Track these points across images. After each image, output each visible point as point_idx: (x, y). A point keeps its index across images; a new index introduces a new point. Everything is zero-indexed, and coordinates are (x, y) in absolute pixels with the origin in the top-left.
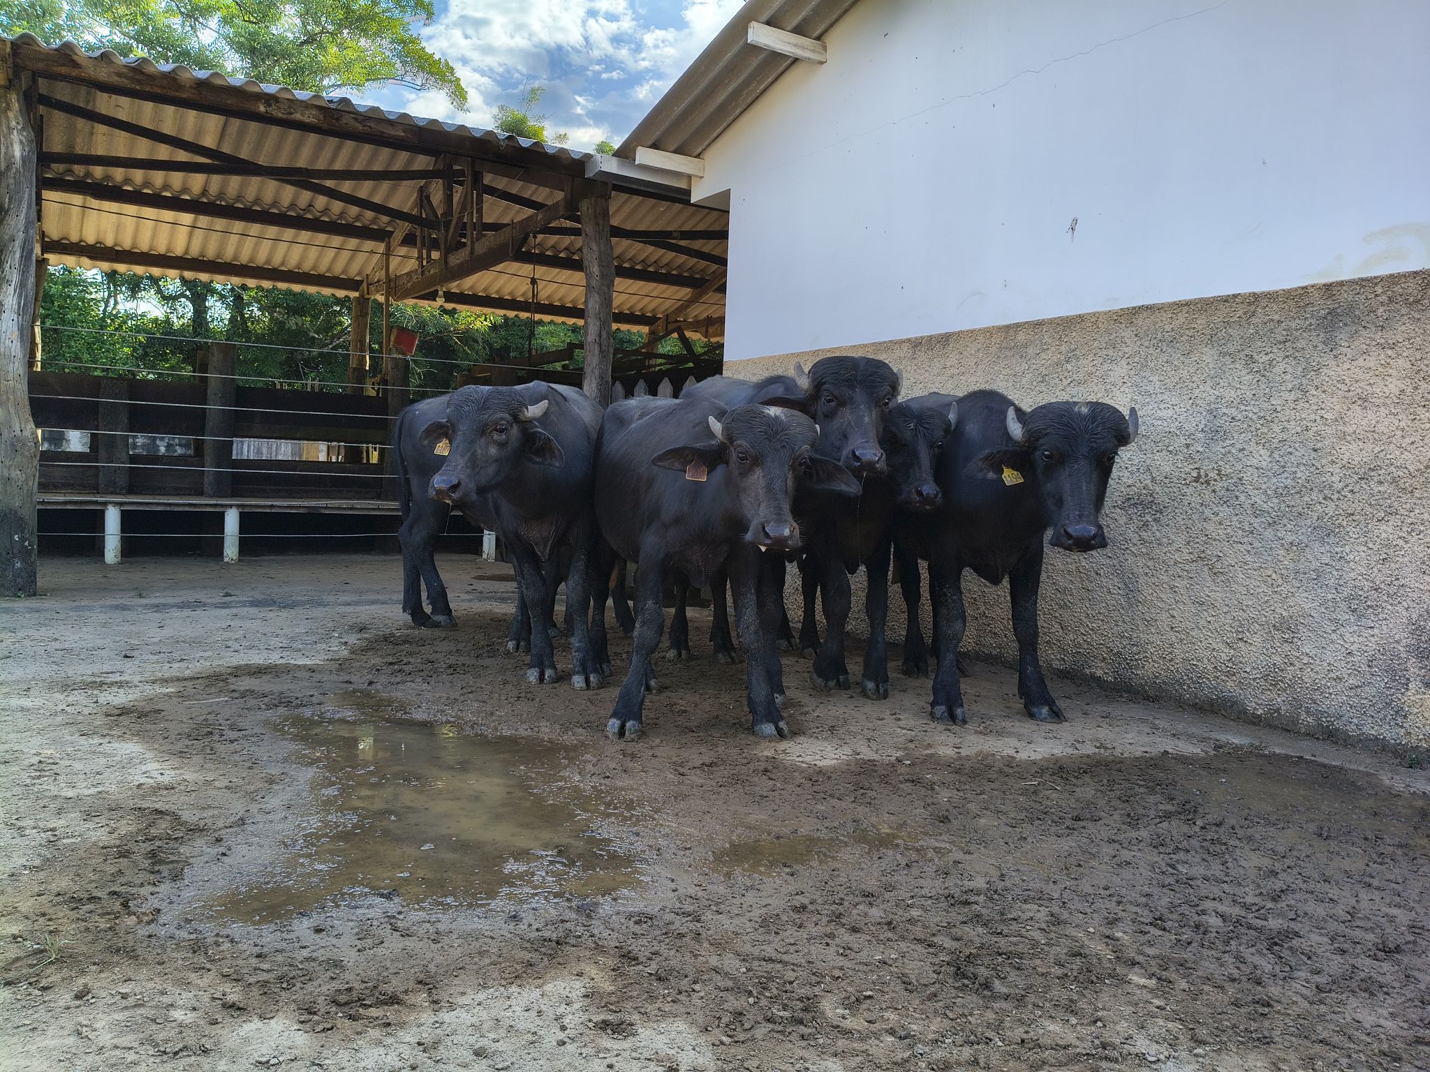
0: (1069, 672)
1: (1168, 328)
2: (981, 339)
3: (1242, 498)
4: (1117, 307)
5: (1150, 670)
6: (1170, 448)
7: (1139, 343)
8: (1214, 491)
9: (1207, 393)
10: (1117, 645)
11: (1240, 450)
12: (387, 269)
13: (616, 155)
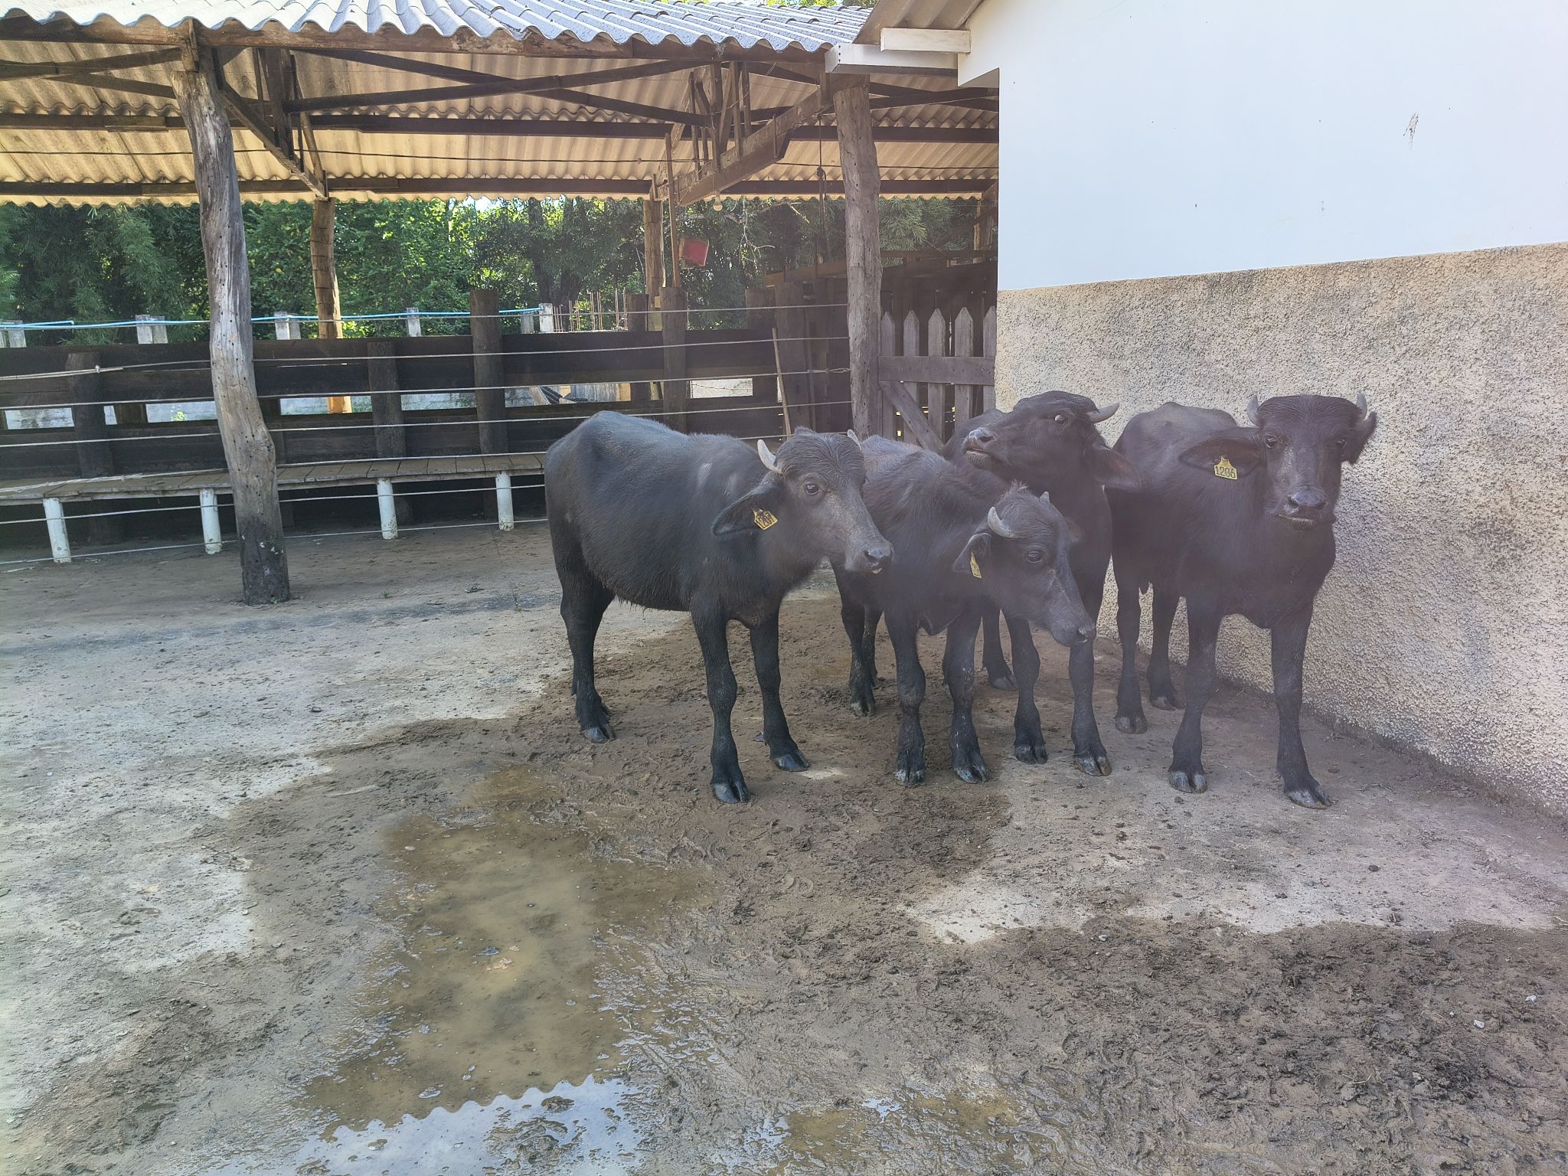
0: (1395, 743)
2: (1292, 282)
4: (1470, 248)
10: (1459, 719)
12: (669, 165)
13: (858, 41)
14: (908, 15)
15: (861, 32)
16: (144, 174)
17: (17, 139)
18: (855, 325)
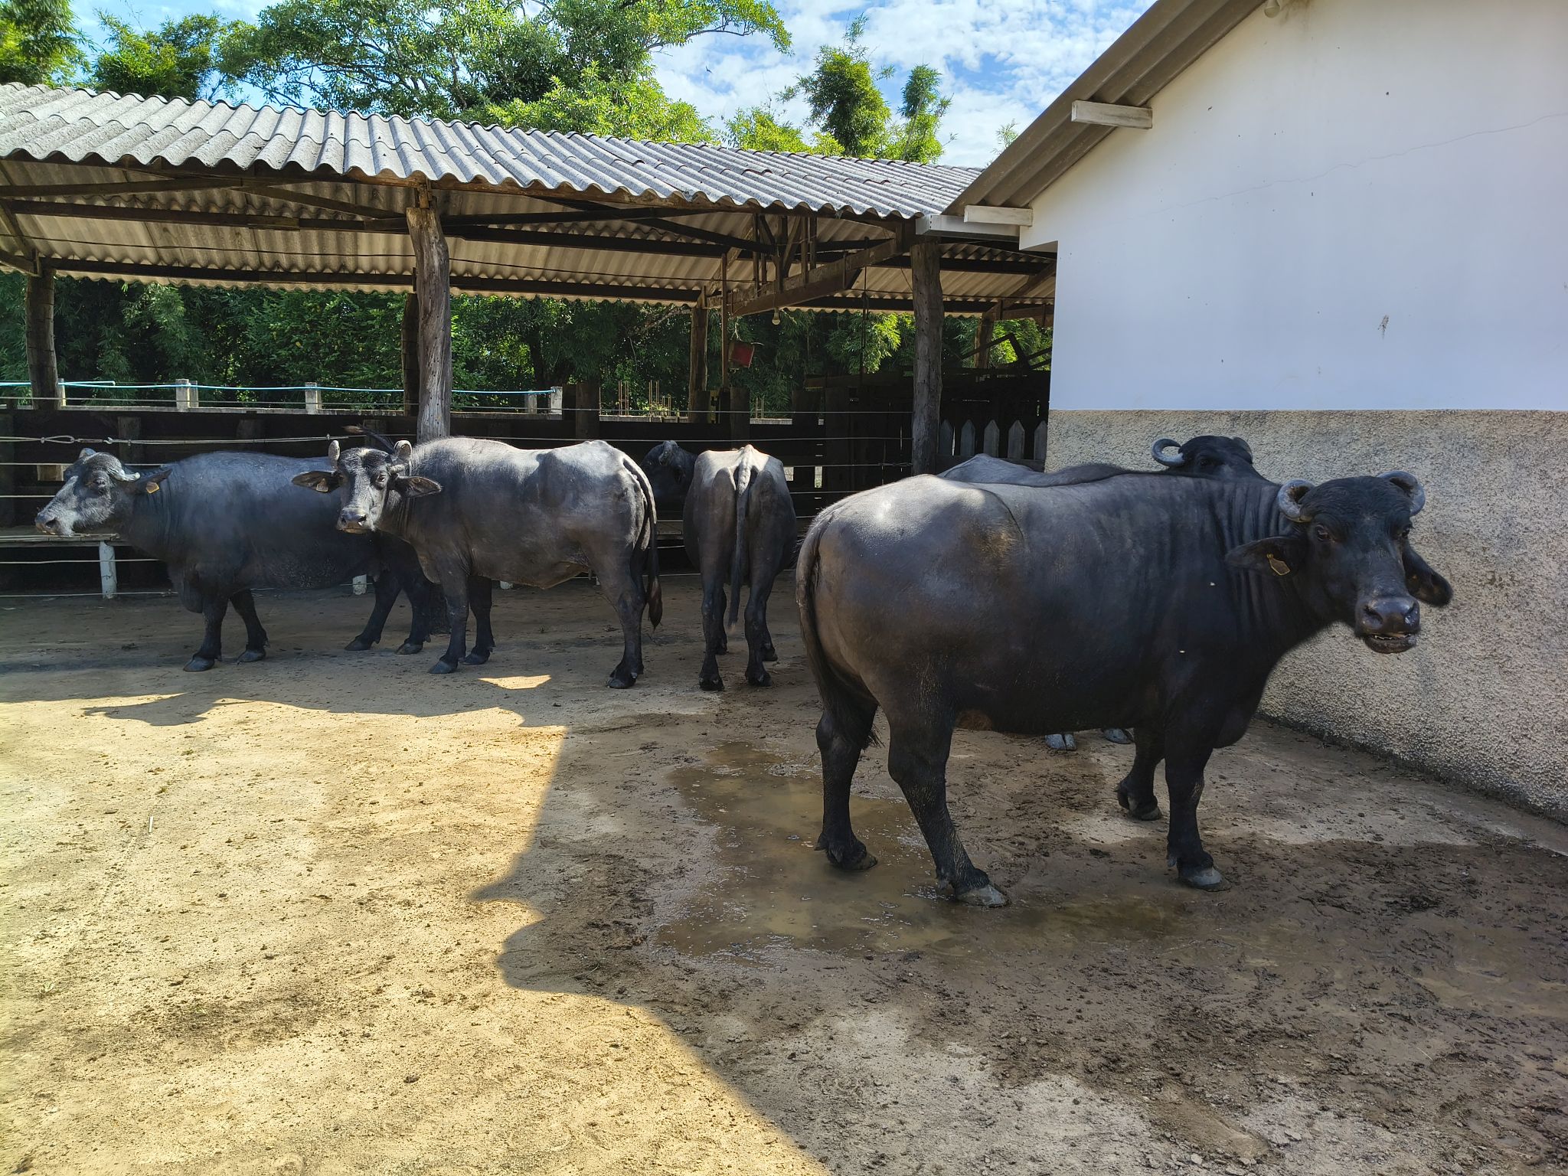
0: (1369, 747)
1: (1470, 434)
2: (1295, 421)
3: (1532, 605)
4: (1423, 409)
5: (1442, 754)
6: (1469, 550)
7: (1442, 445)
8: (1507, 595)
9: (1503, 502)
10: (1414, 728)
11: (1532, 560)
12: (724, 281)
13: (946, 213)
14: (988, 196)
15: (950, 207)
16: (262, 263)
17: (166, 230)
18: (919, 429)
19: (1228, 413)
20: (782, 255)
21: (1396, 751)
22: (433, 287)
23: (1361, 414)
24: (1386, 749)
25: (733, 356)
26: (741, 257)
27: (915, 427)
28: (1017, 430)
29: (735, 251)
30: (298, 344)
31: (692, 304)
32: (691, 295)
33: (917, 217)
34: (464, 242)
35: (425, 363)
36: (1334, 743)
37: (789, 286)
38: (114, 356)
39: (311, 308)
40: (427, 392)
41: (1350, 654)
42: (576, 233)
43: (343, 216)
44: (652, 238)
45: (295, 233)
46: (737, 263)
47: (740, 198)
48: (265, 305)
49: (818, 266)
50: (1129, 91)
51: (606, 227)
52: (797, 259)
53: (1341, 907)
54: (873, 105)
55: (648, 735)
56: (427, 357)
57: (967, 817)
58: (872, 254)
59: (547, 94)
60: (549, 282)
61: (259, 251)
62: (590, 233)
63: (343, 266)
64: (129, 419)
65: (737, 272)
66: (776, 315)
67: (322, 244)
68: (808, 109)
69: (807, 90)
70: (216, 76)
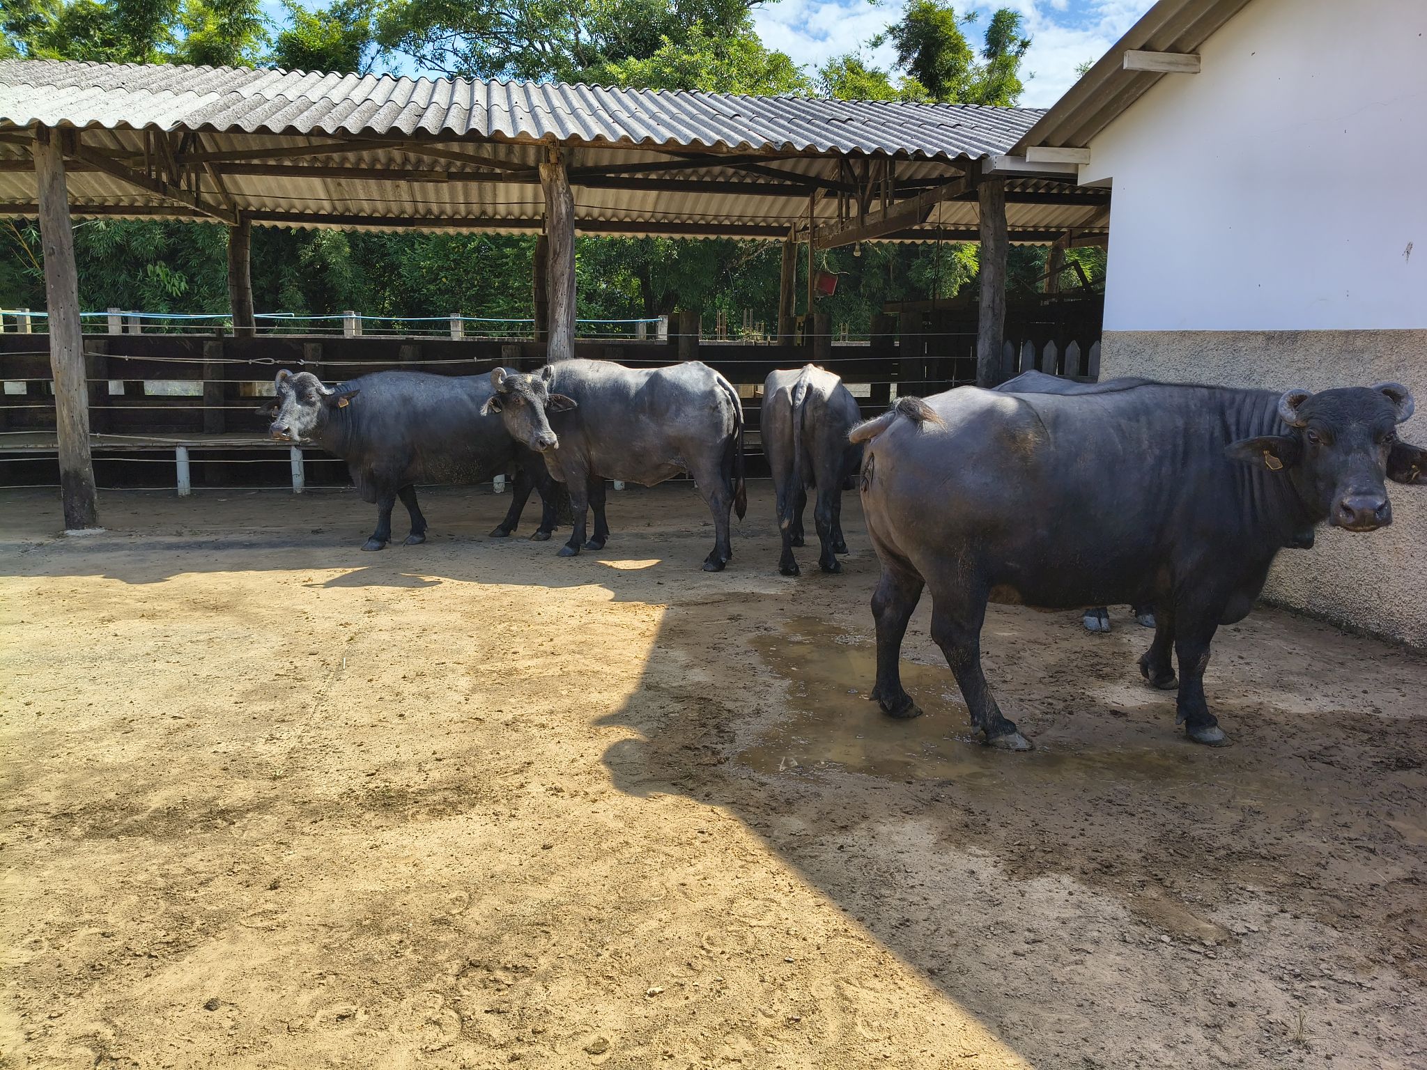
2: (1325, 340)
12: (812, 218)
13: (1010, 153)
14: (1048, 138)
15: (1015, 148)
16: (417, 211)
17: (339, 184)
18: (983, 349)
19: (1264, 333)
20: (863, 193)
21: (1407, 639)
22: (561, 232)
23: (1385, 333)
24: (1398, 637)
25: (820, 284)
26: (826, 195)
27: (980, 347)
28: (1073, 349)
29: (821, 191)
30: (444, 280)
31: (783, 239)
32: (782, 231)
33: (983, 158)
34: (585, 190)
35: (554, 297)
36: (1351, 632)
37: (869, 221)
38: (293, 293)
39: (454, 248)
40: (555, 321)
41: (1368, 552)
42: (681, 178)
43: (484, 169)
44: (748, 180)
45: (444, 184)
46: (824, 201)
47: (824, 146)
48: (416, 246)
49: (896, 202)
50: (1178, 40)
51: (707, 173)
52: (877, 196)
53: (1331, 763)
54: (957, 48)
55: (735, 609)
56: (555, 291)
57: (1005, 682)
58: (944, 191)
59: (657, 52)
60: (658, 223)
61: (415, 201)
62: (694, 178)
63: (484, 213)
64: (313, 345)
65: (824, 209)
66: (857, 247)
67: (466, 194)
68: (895, 55)
69: (895, 37)
70: (374, 47)
